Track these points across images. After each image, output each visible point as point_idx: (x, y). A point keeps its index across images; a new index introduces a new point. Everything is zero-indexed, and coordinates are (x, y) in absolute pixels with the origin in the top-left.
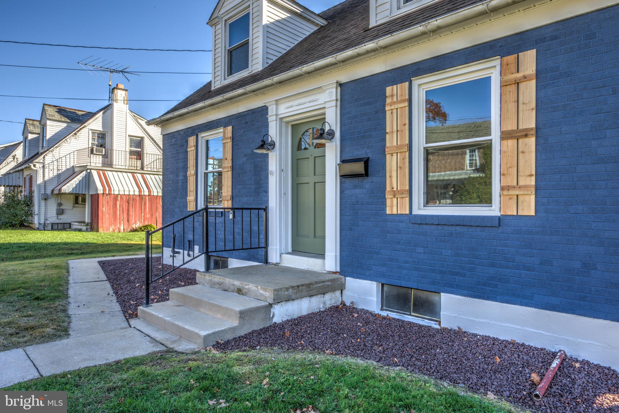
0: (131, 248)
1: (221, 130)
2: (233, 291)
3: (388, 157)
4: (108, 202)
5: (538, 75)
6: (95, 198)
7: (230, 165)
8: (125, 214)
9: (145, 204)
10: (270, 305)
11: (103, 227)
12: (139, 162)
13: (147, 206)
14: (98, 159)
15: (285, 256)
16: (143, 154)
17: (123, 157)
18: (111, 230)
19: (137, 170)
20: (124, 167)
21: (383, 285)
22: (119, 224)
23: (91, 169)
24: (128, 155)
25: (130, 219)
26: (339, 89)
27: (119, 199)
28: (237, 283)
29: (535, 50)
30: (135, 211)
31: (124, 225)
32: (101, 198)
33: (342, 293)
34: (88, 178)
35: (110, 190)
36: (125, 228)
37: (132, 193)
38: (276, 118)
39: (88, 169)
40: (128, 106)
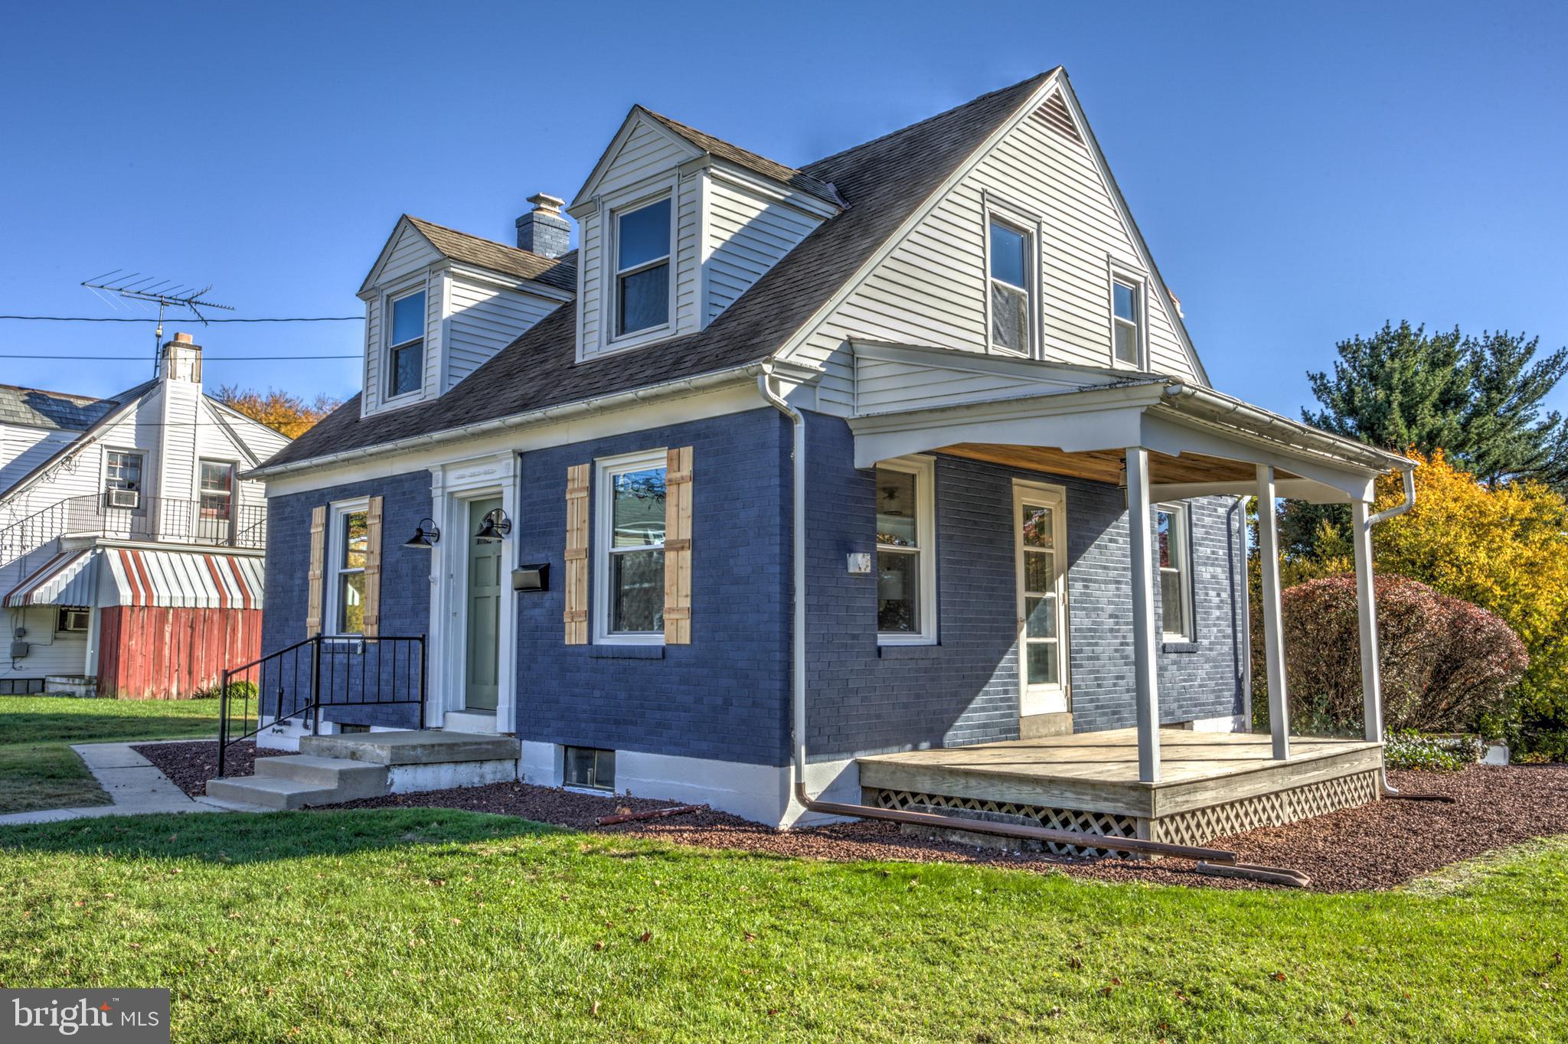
0: (195, 728)
1: (366, 500)
2: (345, 758)
3: (568, 564)
4: (143, 627)
5: (696, 477)
6: (113, 617)
7: (378, 563)
8: (184, 657)
9: (234, 630)
10: (388, 768)
11: (127, 686)
12: (224, 525)
13: (240, 635)
14: (122, 520)
15: (451, 715)
16: (235, 506)
17: (183, 514)
18: (147, 693)
19: (217, 546)
20: (184, 540)
21: (566, 748)
22: (166, 680)
23: (104, 547)
24: (197, 506)
25: (195, 668)
26: (519, 460)
27: (170, 620)
28: (351, 744)
29: (691, 448)
30: (209, 648)
31: (179, 682)
32: (126, 615)
33: (516, 765)
34: (97, 571)
35: (149, 596)
36: (182, 690)
37: (202, 604)
38: (443, 492)
39: (97, 546)
40: (200, 385)
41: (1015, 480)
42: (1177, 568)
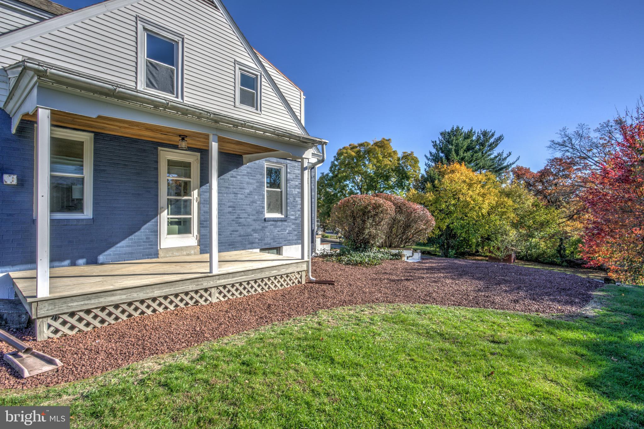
41: (159, 148)
42: (281, 189)
